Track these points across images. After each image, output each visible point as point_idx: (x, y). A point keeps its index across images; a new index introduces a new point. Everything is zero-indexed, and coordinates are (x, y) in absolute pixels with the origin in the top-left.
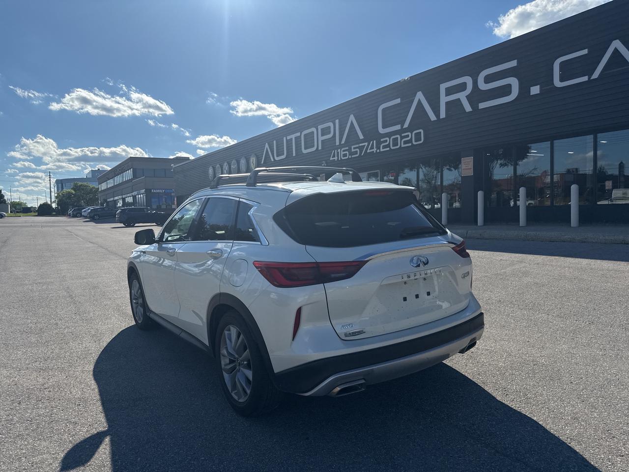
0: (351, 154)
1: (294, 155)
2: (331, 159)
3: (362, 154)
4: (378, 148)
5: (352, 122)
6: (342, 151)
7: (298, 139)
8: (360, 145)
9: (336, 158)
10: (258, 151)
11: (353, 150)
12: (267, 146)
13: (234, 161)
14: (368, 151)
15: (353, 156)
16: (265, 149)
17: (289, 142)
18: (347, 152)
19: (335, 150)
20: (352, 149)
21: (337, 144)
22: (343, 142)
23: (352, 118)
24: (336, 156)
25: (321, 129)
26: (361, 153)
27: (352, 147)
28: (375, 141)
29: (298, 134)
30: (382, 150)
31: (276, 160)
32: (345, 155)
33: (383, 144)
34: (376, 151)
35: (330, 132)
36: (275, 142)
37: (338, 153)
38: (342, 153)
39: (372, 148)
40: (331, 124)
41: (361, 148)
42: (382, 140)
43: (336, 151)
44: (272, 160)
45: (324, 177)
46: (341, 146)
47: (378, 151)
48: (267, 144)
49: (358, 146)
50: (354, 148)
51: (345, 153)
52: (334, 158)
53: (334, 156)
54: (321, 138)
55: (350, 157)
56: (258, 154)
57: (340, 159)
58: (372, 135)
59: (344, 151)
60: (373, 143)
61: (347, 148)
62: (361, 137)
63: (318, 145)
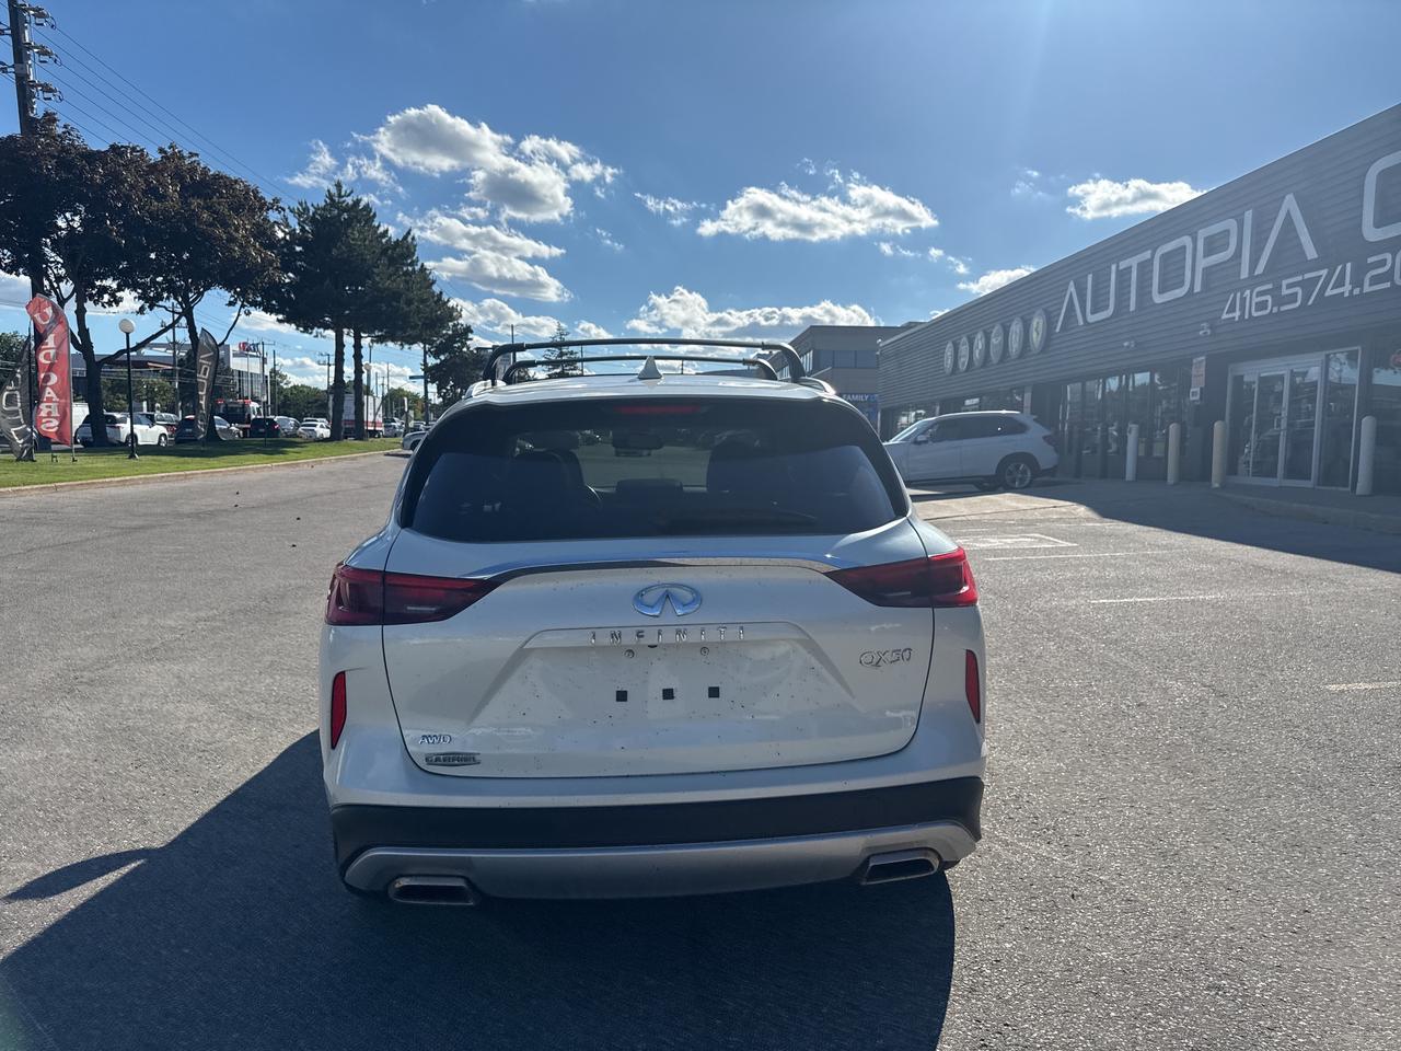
0: (1279, 301)
1: (1132, 308)
2: (1225, 316)
3: (1310, 303)
4: (1357, 282)
5: (1288, 214)
6: (1254, 294)
7: (1145, 268)
8: (1307, 276)
9: (1237, 314)
10: (1050, 301)
11: (1285, 292)
12: (1072, 288)
13: (997, 328)
14: (1329, 292)
15: (1284, 308)
16: (1068, 296)
17: (1123, 275)
18: (1269, 298)
19: (1235, 291)
20: (1284, 287)
21: (1244, 274)
22: (1260, 270)
23: (1290, 203)
24: (1237, 308)
25: (1205, 239)
26: (1306, 297)
27: (1285, 283)
28: (1349, 265)
29: (1147, 255)
30: (1367, 289)
31: (1089, 324)
32: (1262, 306)
33: (1374, 272)
34: (1351, 291)
35: (1228, 244)
36: (1090, 277)
37: (1243, 300)
38: (1256, 300)
39: (1340, 283)
40: (1231, 224)
41: (1308, 286)
42: (1370, 260)
43: (1239, 295)
44: (1081, 323)
45: (1204, 363)
46: (1254, 280)
47: (1356, 291)
48: (1072, 283)
49: (1300, 278)
50: (1289, 286)
51: (1264, 298)
52: (1231, 315)
53: (1232, 309)
54: (1202, 263)
55: (1275, 310)
56: (1051, 309)
57: (1246, 317)
58: (1342, 245)
59: (1260, 294)
60: (1343, 270)
61: (1270, 286)
62: (1311, 253)
63: (1192, 280)
